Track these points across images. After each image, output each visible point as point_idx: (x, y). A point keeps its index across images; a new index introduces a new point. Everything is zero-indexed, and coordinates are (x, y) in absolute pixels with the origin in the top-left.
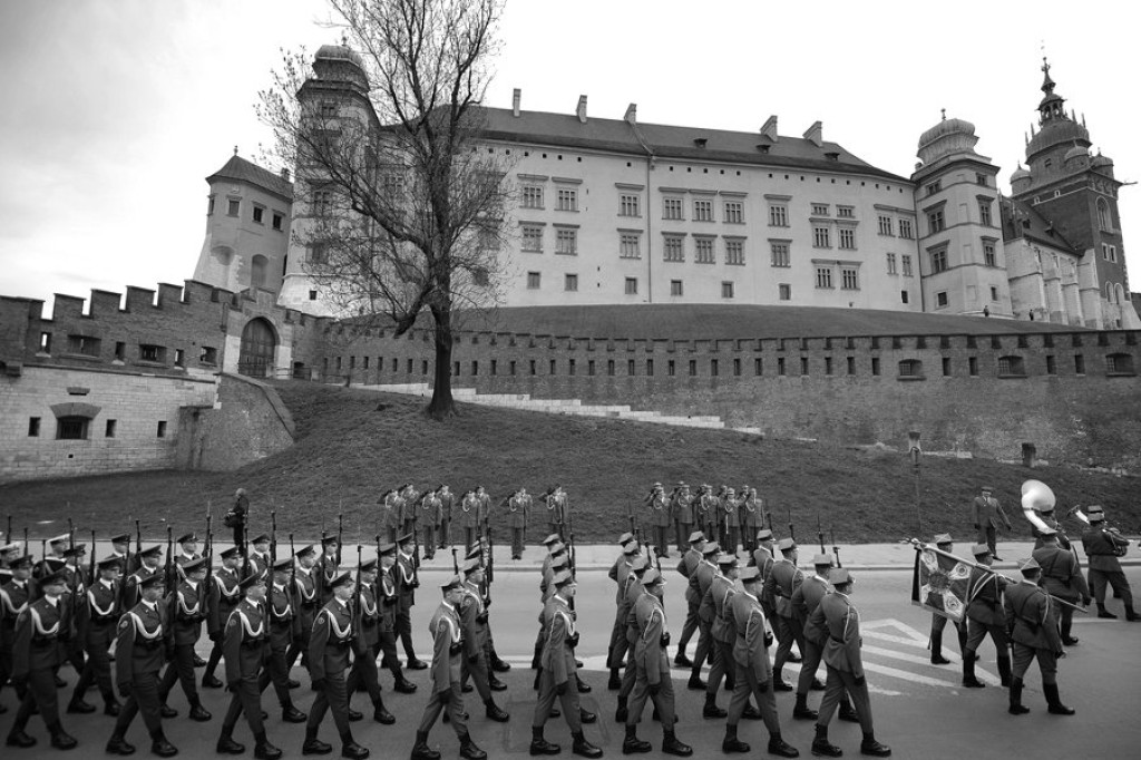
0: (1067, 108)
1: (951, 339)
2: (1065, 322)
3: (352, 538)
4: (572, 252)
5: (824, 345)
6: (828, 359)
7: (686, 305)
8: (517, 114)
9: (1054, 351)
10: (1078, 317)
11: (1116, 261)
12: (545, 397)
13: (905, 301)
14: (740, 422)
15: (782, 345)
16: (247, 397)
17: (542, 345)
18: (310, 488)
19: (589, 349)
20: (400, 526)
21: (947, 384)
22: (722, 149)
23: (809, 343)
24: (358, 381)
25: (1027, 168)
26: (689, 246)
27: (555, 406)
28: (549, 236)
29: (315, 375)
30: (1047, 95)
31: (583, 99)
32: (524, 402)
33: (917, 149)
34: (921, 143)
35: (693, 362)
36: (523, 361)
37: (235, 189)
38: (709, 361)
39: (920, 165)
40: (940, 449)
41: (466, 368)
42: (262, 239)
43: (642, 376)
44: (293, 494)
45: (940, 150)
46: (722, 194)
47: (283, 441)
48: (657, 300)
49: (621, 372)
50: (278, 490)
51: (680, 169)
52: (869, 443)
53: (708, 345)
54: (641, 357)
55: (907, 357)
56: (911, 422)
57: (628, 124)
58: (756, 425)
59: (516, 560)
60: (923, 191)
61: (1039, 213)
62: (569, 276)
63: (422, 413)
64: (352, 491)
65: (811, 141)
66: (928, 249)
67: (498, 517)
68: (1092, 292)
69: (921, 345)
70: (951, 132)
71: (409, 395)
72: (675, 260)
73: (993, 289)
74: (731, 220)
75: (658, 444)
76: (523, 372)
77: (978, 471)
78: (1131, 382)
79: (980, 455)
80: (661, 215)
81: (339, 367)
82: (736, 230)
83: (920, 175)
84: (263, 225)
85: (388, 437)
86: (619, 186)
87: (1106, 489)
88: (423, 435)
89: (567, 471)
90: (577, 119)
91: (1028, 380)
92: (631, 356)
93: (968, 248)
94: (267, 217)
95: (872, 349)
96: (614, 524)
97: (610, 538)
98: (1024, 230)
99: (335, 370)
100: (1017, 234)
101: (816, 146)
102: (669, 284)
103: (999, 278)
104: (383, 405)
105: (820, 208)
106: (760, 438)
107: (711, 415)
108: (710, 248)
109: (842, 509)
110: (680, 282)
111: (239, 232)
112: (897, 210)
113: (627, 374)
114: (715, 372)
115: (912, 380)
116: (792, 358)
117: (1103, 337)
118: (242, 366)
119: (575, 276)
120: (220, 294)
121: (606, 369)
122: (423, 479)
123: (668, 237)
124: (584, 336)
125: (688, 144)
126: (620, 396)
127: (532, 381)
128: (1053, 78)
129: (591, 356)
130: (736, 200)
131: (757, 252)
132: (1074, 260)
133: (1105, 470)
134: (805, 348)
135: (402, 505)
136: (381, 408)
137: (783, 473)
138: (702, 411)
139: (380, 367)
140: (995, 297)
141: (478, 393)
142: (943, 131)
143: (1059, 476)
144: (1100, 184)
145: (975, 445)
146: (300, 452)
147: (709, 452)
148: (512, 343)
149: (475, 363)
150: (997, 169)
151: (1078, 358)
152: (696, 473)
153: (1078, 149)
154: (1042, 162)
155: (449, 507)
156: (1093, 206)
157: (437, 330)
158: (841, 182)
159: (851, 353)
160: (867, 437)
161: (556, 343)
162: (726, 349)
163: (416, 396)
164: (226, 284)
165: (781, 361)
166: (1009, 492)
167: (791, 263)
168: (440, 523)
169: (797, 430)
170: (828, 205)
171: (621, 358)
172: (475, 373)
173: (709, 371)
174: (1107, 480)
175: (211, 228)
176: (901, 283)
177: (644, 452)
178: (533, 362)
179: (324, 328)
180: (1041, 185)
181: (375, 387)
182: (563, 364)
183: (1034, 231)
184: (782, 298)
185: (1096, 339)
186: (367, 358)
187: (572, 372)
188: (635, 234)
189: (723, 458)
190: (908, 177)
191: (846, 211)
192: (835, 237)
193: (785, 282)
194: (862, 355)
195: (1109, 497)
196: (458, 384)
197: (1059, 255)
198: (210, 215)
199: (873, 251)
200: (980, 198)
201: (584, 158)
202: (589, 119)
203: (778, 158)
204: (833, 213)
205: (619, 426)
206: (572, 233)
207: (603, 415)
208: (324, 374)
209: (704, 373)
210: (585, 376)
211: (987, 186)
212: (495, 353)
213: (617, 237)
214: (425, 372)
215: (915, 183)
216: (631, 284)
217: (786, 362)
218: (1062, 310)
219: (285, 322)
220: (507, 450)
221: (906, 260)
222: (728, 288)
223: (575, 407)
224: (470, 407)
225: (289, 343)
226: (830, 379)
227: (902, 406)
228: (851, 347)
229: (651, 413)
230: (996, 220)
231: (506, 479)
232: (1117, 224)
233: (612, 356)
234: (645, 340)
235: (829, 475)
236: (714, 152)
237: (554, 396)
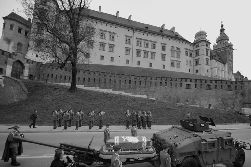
0: (225, 32)
1: (197, 80)
2: (221, 78)
3: (43, 124)
4: (113, 52)
5: (171, 80)
6: (171, 83)
7: (140, 68)
8: (100, 13)
9: (217, 84)
10: (223, 78)
11: (231, 66)
12: (103, 88)
13: (189, 71)
14: (151, 97)
15: (161, 79)
16: (13, 84)
17: (103, 75)
18: (32, 110)
19: (115, 77)
20: (57, 121)
21: (195, 90)
22: (152, 30)
23: (167, 79)
24: (49, 81)
25: (216, 44)
26: (142, 53)
27: (105, 91)
28: (107, 47)
29: (36, 79)
30: (222, 28)
31: (118, 12)
32: (97, 89)
33: (195, 36)
34: (196, 35)
35: (140, 82)
36: (97, 79)
37: (13, 22)
38: (144, 82)
39: (195, 40)
40: (193, 105)
41: (81, 79)
42: (21, 38)
43: (128, 85)
44: (26, 111)
45: (199, 37)
46: (151, 41)
47: (24, 97)
48: (133, 66)
49: (123, 83)
50: (21, 110)
51: (141, 34)
52: (179, 103)
53: (144, 78)
54: (128, 80)
55: (188, 84)
56: (188, 98)
57: (129, 20)
58: (154, 98)
59: (90, 130)
60: (195, 46)
61: (218, 54)
62: (112, 58)
63: (67, 91)
64: (44, 111)
65: (172, 31)
66: (195, 60)
67: (86, 119)
68: (226, 72)
69: (191, 81)
70: (202, 34)
71: (65, 86)
72: (139, 56)
73: (207, 70)
74: (153, 48)
75: (130, 101)
76: (97, 81)
77: (200, 109)
78: (231, 92)
79: (201, 106)
80: (136, 45)
81: (44, 77)
82: (153, 51)
83: (195, 42)
84: (21, 34)
85: (57, 97)
86: (126, 36)
87: (224, 114)
88: (67, 97)
89: (106, 107)
90: (116, 17)
91: (212, 90)
92: (125, 79)
93: (203, 60)
94: (23, 32)
95: (181, 81)
96: (117, 120)
97: (115, 124)
98: (215, 58)
99: (42, 78)
100: (213, 58)
101: (173, 32)
102: (137, 62)
103: (208, 67)
104: (56, 88)
105: (173, 48)
106: (154, 101)
107: (144, 95)
108: (147, 54)
109: (171, 117)
110: (139, 62)
111: (13, 35)
112: (189, 50)
113: (124, 83)
114: (146, 84)
115: (189, 89)
116: (163, 82)
117: (226, 82)
118: (12, 75)
119: (113, 58)
120: (5, 52)
121: (119, 82)
122: (66, 108)
123: (137, 50)
124: (114, 73)
125: (144, 28)
126: (122, 89)
127: (99, 84)
128: (223, 25)
129: (115, 78)
130: (154, 43)
131: (158, 56)
132: (224, 65)
133: (225, 110)
134: (166, 80)
135: (58, 115)
136: (55, 89)
137: (158, 109)
138: (142, 94)
139: (56, 78)
140: (208, 72)
141: (84, 86)
142: (200, 33)
143: (215, 111)
144: (230, 49)
145: (200, 104)
146: (29, 100)
147: (142, 103)
148: (95, 74)
149: (84, 78)
150: (210, 43)
151: (221, 86)
152: (138, 108)
153: (226, 41)
154: (219, 43)
155: (72, 115)
156: (228, 54)
157: (73, 68)
158: (178, 42)
159: (176, 82)
160: (178, 101)
161: (106, 74)
162: (149, 79)
163: (66, 86)
164: (8, 50)
165: (161, 83)
166: (205, 114)
167: (166, 60)
168: (69, 120)
169: (163, 99)
170: (175, 47)
171: (123, 79)
172: (84, 81)
173: (144, 84)
174: (224, 112)
175: (4, 33)
176: (189, 67)
177: (126, 103)
178: (100, 79)
179: (39, 65)
180: (219, 48)
181: (55, 83)
182: (108, 80)
183: (217, 58)
184: (163, 68)
185: (225, 82)
186: (52, 75)
187: (110, 82)
188: (129, 49)
189: (145, 105)
190: (192, 43)
191: (178, 49)
192: (176, 55)
193: (164, 64)
194: (179, 82)
195: (224, 116)
196: (79, 84)
197: (221, 64)
198: (4, 28)
199: (184, 59)
200: (207, 49)
201: (117, 27)
202: (119, 17)
203: (164, 34)
204: (176, 49)
205: (121, 96)
206: (113, 47)
207: (118, 93)
208: (39, 78)
209: (143, 84)
210: (113, 83)
211: (208, 47)
212: (90, 76)
213: (124, 49)
214: (70, 80)
215: (194, 44)
216: (128, 61)
217: (162, 83)
218: (220, 76)
219: (27, 63)
220: (91, 101)
221: (190, 62)
222: (151, 64)
223: (111, 91)
224: (81, 90)
225: (28, 69)
226: (171, 88)
227: (186, 95)
228: (176, 80)
229: (129, 94)
230: (209, 55)
231: (89, 109)
232: (232, 58)
233: (120, 79)
234: (129, 75)
235: (169, 109)
236: (150, 30)
237: (105, 88)
